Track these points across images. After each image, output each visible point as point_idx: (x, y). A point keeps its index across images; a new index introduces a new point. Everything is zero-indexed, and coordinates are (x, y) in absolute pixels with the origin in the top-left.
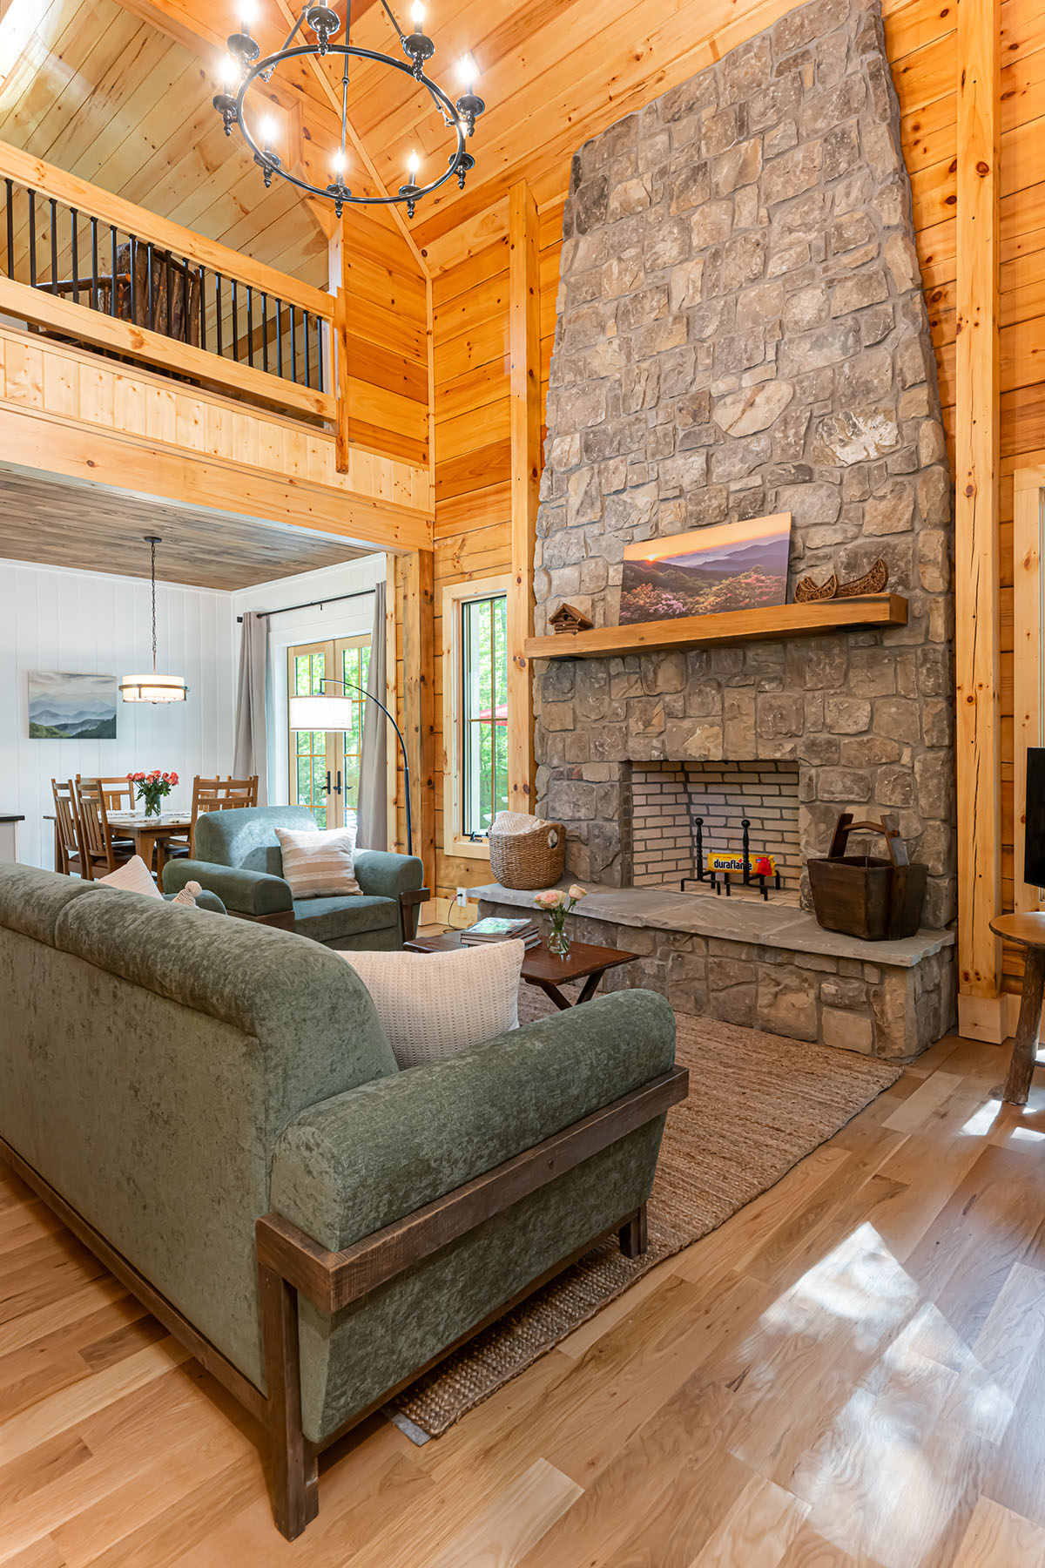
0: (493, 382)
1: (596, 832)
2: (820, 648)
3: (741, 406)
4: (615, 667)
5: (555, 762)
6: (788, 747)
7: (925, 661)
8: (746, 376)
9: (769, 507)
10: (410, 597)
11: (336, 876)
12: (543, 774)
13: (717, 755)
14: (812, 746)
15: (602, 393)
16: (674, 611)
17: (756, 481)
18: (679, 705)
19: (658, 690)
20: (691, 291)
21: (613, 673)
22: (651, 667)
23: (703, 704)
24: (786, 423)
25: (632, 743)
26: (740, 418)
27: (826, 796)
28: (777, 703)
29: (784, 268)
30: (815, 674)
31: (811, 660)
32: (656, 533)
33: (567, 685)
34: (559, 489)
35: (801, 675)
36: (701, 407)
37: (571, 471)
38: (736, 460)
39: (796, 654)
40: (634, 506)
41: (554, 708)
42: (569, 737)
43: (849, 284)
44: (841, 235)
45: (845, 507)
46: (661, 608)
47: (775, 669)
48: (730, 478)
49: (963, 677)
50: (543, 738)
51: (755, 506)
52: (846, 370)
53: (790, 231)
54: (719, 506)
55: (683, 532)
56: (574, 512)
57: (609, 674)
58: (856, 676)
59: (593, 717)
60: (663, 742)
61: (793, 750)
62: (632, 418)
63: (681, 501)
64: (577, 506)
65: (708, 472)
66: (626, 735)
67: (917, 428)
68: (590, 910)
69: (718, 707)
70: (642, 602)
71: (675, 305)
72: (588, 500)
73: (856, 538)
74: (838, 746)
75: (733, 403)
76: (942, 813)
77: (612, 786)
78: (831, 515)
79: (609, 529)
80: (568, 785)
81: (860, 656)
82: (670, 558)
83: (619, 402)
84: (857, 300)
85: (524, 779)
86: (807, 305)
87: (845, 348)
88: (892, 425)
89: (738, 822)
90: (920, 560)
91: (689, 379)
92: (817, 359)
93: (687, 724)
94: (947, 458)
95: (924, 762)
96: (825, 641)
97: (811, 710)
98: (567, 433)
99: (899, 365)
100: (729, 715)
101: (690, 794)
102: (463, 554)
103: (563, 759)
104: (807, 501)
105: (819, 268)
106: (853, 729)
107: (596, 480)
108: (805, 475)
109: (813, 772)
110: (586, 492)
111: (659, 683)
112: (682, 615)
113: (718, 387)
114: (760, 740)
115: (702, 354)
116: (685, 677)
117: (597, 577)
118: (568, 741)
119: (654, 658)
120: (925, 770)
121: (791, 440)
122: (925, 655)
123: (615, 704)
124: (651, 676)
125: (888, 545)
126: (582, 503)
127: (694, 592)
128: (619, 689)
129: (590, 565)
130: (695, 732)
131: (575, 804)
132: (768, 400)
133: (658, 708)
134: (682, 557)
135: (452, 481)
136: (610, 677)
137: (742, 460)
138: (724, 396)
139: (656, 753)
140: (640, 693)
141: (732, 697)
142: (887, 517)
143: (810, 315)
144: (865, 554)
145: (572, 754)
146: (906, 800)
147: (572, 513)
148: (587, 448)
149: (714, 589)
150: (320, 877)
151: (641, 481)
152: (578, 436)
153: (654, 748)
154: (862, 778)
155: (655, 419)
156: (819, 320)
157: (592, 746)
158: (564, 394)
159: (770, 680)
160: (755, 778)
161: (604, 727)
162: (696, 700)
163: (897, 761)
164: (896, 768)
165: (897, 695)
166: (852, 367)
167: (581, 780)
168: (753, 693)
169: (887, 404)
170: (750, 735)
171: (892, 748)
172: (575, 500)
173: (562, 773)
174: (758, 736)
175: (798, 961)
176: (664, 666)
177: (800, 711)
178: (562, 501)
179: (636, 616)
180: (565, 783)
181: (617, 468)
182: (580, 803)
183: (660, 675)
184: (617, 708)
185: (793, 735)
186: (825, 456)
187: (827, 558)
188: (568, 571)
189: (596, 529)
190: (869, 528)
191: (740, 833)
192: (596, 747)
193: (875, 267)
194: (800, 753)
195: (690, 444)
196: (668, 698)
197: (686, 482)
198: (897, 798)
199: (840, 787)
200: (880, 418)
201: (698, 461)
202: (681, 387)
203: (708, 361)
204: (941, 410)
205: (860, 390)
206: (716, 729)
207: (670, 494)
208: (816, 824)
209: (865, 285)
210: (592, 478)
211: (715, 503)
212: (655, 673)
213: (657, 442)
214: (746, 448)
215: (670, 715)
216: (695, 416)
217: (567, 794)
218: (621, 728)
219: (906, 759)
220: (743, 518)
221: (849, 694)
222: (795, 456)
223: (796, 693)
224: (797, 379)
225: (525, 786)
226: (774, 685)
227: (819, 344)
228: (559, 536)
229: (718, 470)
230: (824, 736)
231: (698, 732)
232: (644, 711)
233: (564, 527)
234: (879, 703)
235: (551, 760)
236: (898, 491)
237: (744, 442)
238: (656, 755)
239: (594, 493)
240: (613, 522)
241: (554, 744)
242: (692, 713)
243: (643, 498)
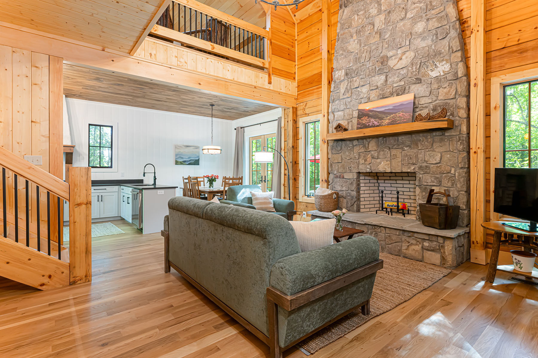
0: (316, 54)
1: (348, 195)
2: (424, 136)
3: (397, 60)
4: (355, 143)
5: (335, 173)
6: (413, 168)
7: (460, 140)
8: (399, 50)
9: (406, 91)
10: (289, 121)
11: (268, 206)
12: (331, 176)
13: (388, 170)
14: (421, 168)
15: (352, 57)
16: (375, 125)
17: (402, 83)
18: (376, 155)
19: (369, 150)
20: (381, 24)
21: (354, 145)
22: (367, 143)
23: (384, 154)
24: (412, 64)
25: (360, 167)
26: (397, 64)
27: (425, 184)
28: (408, 154)
29: (412, 16)
30: (422, 144)
31: (421, 140)
32: (369, 100)
33: (339, 148)
34: (337, 87)
35: (417, 145)
36: (384, 60)
37: (341, 82)
38: (396, 77)
39: (415, 138)
40: (362, 92)
41: (335, 156)
42: (340, 165)
43: (434, 20)
44: (431, 4)
45: (432, 91)
46: (371, 124)
47: (408, 143)
48: (394, 82)
49: (473, 145)
50: (331, 165)
51: (402, 91)
52: (433, 47)
53: (414, 4)
54: (390, 91)
55: (378, 100)
56: (342, 94)
57: (353, 145)
58: (436, 145)
59: (348, 159)
60: (371, 166)
61: (414, 169)
62: (361, 65)
63: (377, 90)
64: (343, 92)
65: (386, 81)
66: (358, 164)
67: (457, 65)
68: (347, 218)
69: (389, 155)
70: (364, 122)
71: (376, 29)
72: (347, 90)
73: (435, 101)
74: (429, 168)
75: (395, 59)
76: (465, 189)
77: (354, 180)
78: (428, 93)
79: (353, 99)
80: (340, 180)
81: (437, 139)
82: (373, 108)
83: (357, 60)
84: (437, 25)
85: (325, 178)
86: (420, 27)
87: (432, 40)
88: (448, 64)
89: (395, 192)
90: (458, 108)
91: (380, 52)
92: (423, 44)
93: (379, 160)
94: (468, 74)
95: (459, 173)
96: (425, 134)
97: (420, 156)
98: (340, 70)
99: (451, 45)
100: (393, 158)
101: (379, 183)
102: (306, 108)
103: (338, 171)
104: (420, 89)
105: (424, 15)
106: (434, 162)
107: (349, 84)
108: (419, 81)
109: (421, 176)
110: (346, 88)
111: (369, 148)
112: (377, 126)
113: (390, 54)
114: (403, 166)
115: (385, 44)
116: (378, 146)
117: (350, 115)
118: (340, 166)
119: (368, 140)
120: (459, 175)
121: (414, 70)
122: (459, 138)
123: (355, 154)
124: (367, 145)
125: (447, 103)
126: (345, 92)
127: (381, 119)
128: (356, 149)
129: (347, 111)
131: (341, 186)
132: (406, 58)
133: (369, 156)
134: (377, 108)
135: (303, 85)
136: (353, 146)
137: (398, 77)
138: (391, 57)
140: (363, 151)
141: (394, 152)
142: (446, 94)
143: (421, 30)
144: (439, 106)
145: (341, 170)
146: (452, 185)
147: (341, 95)
148: (347, 74)
149: (388, 118)
150: (263, 206)
151: (364, 84)
152: (343, 70)
153: (368, 168)
154: (438, 178)
155: (369, 65)
156: (424, 32)
157: (347, 167)
158: (339, 57)
159: (407, 146)
160: (401, 178)
161: (351, 162)
162: (382, 153)
163: (449, 173)
164: (449, 175)
165: (450, 151)
166: (435, 46)
167: (343, 178)
168: (401, 151)
169: (447, 57)
170: (400, 164)
171: (448, 168)
172: (342, 91)
173: (337, 176)
174: (403, 164)
175: (416, 235)
176: (371, 142)
177: (417, 157)
178: (338, 91)
179: (362, 126)
180: (338, 179)
181: (356, 80)
182: (343, 185)
183: (370, 145)
184: (355, 156)
185: (414, 164)
186: (425, 75)
187: (426, 107)
188: (340, 113)
189: (349, 100)
190: (440, 98)
191: (396, 196)
192: (349, 168)
193: (443, 14)
194: (417, 170)
195: (380, 72)
196: (372, 152)
197: (379, 84)
198: (449, 184)
199: (430, 180)
200: (444, 62)
201: (383, 77)
202: (377, 54)
203: (387, 46)
204: (466, 59)
205: (438, 54)
206: (388, 162)
207: (374, 88)
208: (422, 192)
209: (440, 20)
210: (348, 83)
211: (388, 90)
213: (370, 72)
214: (399, 73)
215: (373, 158)
216: (382, 63)
217: (339, 183)
218: (357, 162)
219: (453, 172)
220: (398, 95)
221: (433, 151)
222: (416, 75)
223: (415, 151)
224: (416, 51)
225: (325, 180)
226: (408, 148)
227: (424, 39)
228: (337, 102)
229: (390, 80)
230: (425, 164)
231: (382, 163)
232: (365, 157)
233: (339, 99)
234: (443, 154)
235: (334, 172)
236: (450, 85)
237: (398, 71)
238: (368, 170)
239: (349, 88)
240: (355, 97)
241: (335, 167)
242: (380, 157)
243: (365, 90)
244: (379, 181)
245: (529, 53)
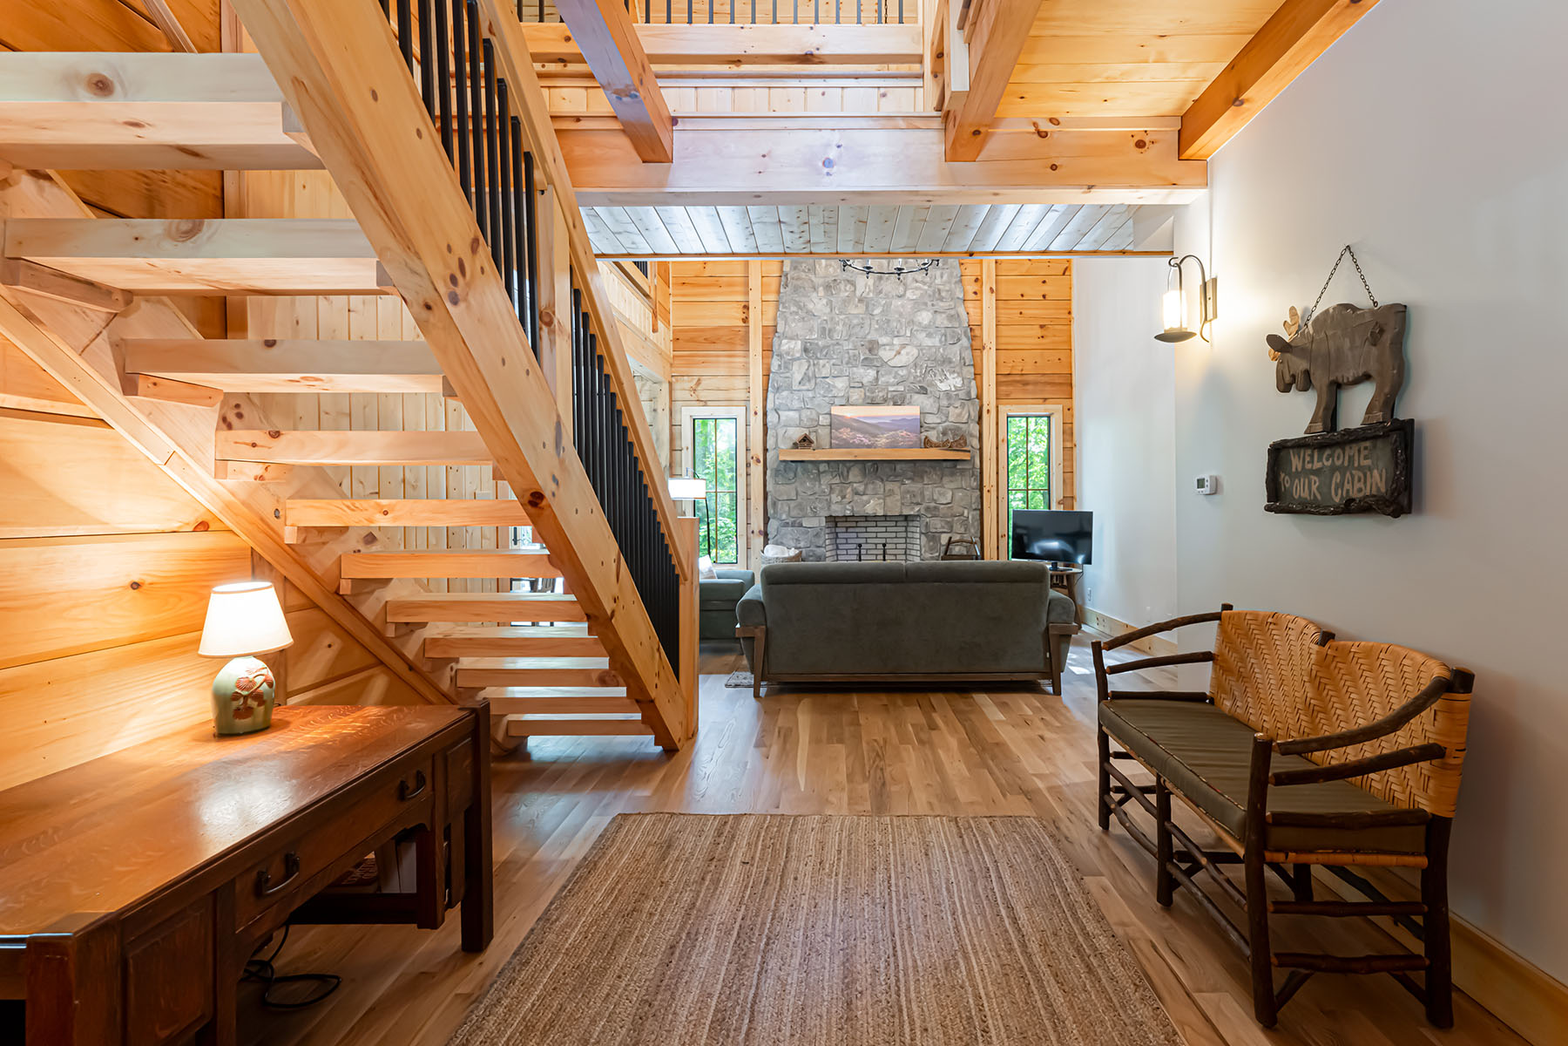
0: (723, 289)
1: (811, 554)
3: (894, 353)
5: (784, 517)
6: (917, 509)
7: (971, 477)
8: (896, 339)
9: (907, 401)
10: (660, 411)
12: (774, 523)
13: (881, 513)
14: (927, 509)
15: (816, 324)
16: (864, 444)
17: (901, 388)
18: (861, 488)
19: (849, 481)
20: (867, 290)
21: (821, 470)
22: (845, 470)
23: (874, 489)
24: (915, 365)
25: (834, 507)
26: (893, 358)
27: (934, 530)
28: (911, 489)
29: (914, 297)
30: (928, 478)
31: (926, 471)
32: (848, 403)
33: (792, 475)
34: (786, 368)
35: (922, 478)
36: (873, 347)
37: (794, 360)
38: (891, 377)
39: (920, 468)
40: (835, 387)
41: (782, 487)
42: (792, 504)
43: (944, 315)
44: (940, 294)
45: (941, 408)
46: (856, 441)
47: (910, 474)
48: (888, 384)
49: (986, 482)
50: (774, 504)
51: (898, 401)
52: (941, 350)
53: (917, 282)
54: (883, 396)
55: (864, 405)
56: (798, 383)
58: (946, 480)
60: (853, 507)
61: (919, 510)
62: (834, 342)
63: (862, 389)
64: (800, 379)
65: (877, 379)
66: (829, 503)
67: (970, 382)
69: (882, 490)
70: (844, 437)
71: (858, 293)
72: (806, 378)
73: (945, 422)
74: (939, 509)
75: (890, 350)
76: (979, 535)
77: (820, 529)
78: (935, 410)
79: (818, 395)
81: (947, 471)
82: (860, 417)
83: (825, 332)
84: (946, 323)
85: (759, 526)
86: (925, 317)
87: (940, 341)
88: (960, 379)
90: (972, 435)
91: (867, 332)
92: (928, 342)
93: (865, 498)
94: (979, 397)
95: (973, 515)
97: (927, 493)
98: (792, 339)
99: (963, 355)
100: (888, 494)
101: (837, 533)
102: (699, 388)
103: (789, 515)
104: (927, 402)
105: (930, 303)
106: (945, 502)
107: (812, 368)
108: (923, 391)
109: (928, 520)
110: (805, 374)
111: (850, 477)
113: (883, 340)
114: (903, 506)
115: (874, 322)
116: (864, 475)
117: (812, 420)
118: (792, 506)
119: (848, 465)
120: (973, 518)
121: (918, 374)
122: (973, 472)
123: (823, 487)
124: (845, 473)
125: (959, 427)
126: (802, 379)
127: (874, 435)
128: (826, 480)
129: (806, 413)
130: (869, 502)
131: (797, 540)
132: (908, 354)
133: (849, 490)
134: (865, 417)
135: (688, 341)
136: (819, 473)
137: (895, 377)
138: (884, 345)
139: (848, 512)
140: (838, 481)
141: (889, 486)
142: (959, 415)
143: (926, 322)
144: (950, 430)
145: (794, 513)
146: (966, 530)
147: (795, 383)
148: (806, 350)
149: (885, 435)
152: (799, 342)
153: (847, 509)
154: (949, 522)
155: (847, 346)
156: (929, 325)
157: (808, 508)
158: (790, 318)
159: (908, 479)
161: (816, 498)
162: (871, 486)
163: (962, 515)
164: (962, 518)
165: (962, 488)
166: (944, 350)
167: (801, 525)
168: (898, 484)
169: (957, 369)
170: (899, 504)
171: (960, 510)
172: (798, 377)
173: (788, 523)
174: (903, 504)
176: (853, 469)
177: (922, 493)
178: (788, 375)
180: (790, 529)
181: (824, 366)
182: (800, 539)
183: (851, 473)
184: (825, 489)
185: (918, 504)
186: (932, 384)
187: (934, 428)
188: (791, 414)
189: (810, 394)
190: (951, 419)
192: (811, 509)
193: (953, 312)
194: (923, 512)
195: (867, 363)
196: (855, 485)
198: (962, 530)
199: (940, 526)
200: (956, 375)
201: (872, 373)
202: (861, 334)
203: (877, 326)
204: (978, 375)
205: (947, 361)
206: (882, 501)
207: (856, 385)
208: (929, 541)
209: (951, 318)
210: (809, 366)
211: (881, 394)
212: (848, 472)
213: (850, 358)
214: (896, 372)
215: (857, 493)
216: (870, 350)
217: (791, 534)
218: (827, 499)
219: (966, 514)
220: (895, 404)
221: (943, 487)
222: (920, 382)
223: (920, 485)
224: (920, 348)
225: (760, 532)
226: (910, 481)
227: (929, 335)
228: (785, 393)
229: (882, 380)
230: (933, 504)
231: (872, 501)
232: (841, 491)
233: (789, 388)
234: (955, 491)
235: (781, 515)
236: (963, 406)
237: (896, 369)
238: (848, 513)
239: (811, 375)
240: (822, 392)
241: (782, 507)
242: (868, 492)
243: (841, 384)
244: (838, 530)
245: (1030, 387)
